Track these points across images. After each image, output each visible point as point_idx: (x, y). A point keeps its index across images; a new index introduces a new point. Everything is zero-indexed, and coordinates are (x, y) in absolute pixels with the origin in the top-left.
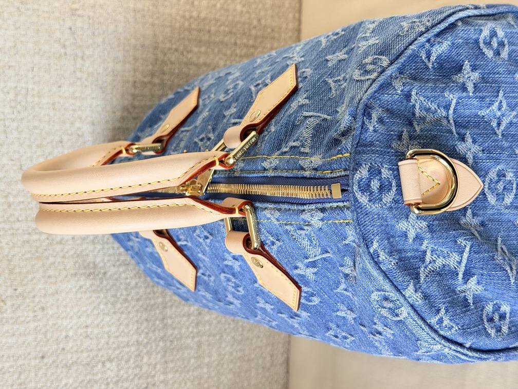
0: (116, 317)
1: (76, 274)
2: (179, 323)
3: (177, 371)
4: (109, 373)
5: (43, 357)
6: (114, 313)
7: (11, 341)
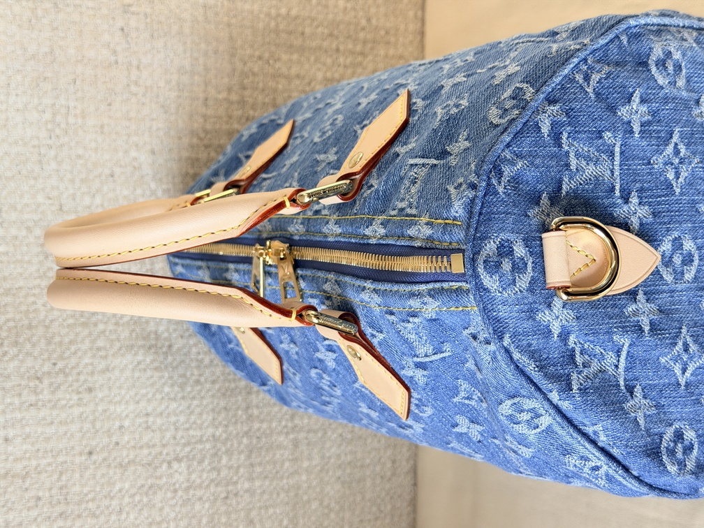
0: (184, 404)
1: (132, 347)
2: (269, 414)
3: (266, 477)
4: (177, 476)
5: (90, 453)
6: (183, 398)
7: (50, 430)
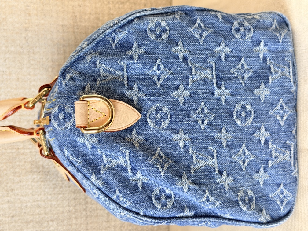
4: (52, 227)
6: (54, 194)
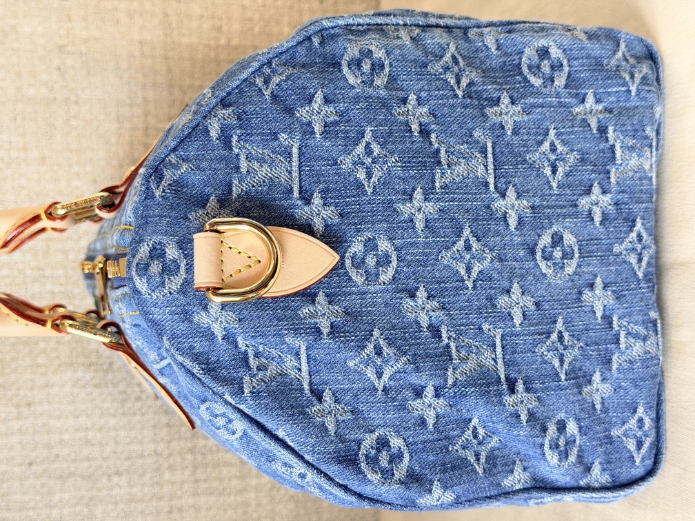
5: (30, 464)
